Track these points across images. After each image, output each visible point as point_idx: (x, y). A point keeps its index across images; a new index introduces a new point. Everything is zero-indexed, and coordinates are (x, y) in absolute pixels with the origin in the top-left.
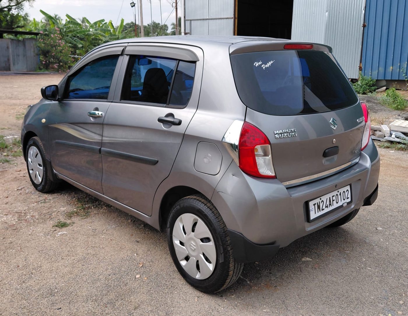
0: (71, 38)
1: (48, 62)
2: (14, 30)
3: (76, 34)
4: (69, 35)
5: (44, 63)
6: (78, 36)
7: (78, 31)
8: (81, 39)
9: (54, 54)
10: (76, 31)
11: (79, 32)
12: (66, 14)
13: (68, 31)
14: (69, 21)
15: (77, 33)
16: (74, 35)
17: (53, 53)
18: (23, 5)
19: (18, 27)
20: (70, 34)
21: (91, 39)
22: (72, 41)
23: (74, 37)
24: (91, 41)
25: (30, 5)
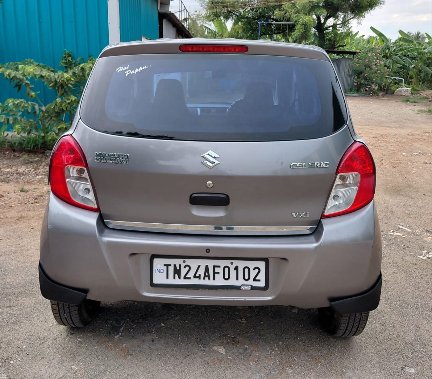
0: (400, 58)
1: (359, 83)
2: (336, 50)
3: (407, 53)
4: (398, 53)
5: (355, 84)
6: (408, 55)
7: (409, 49)
8: (413, 58)
9: (367, 75)
10: (407, 50)
11: (411, 50)
12: (399, 30)
13: (399, 49)
14: (401, 38)
15: (409, 51)
16: (404, 54)
17: (366, 73)
18: (350, 23)
19: (340, 46)
20: (400, 53)
21: (426, 59)
22: (400, 61)
23: (405, 56)
24: (425, 61)
25: (358, 23)
